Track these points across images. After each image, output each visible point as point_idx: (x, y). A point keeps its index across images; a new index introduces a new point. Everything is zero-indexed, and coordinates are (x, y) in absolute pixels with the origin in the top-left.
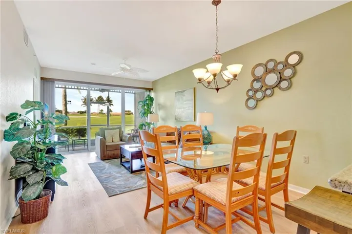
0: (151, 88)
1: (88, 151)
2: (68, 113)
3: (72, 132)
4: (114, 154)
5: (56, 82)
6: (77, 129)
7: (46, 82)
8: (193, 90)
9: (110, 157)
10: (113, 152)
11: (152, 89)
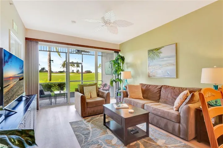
0: (119, 49)
1: (68, 104)
2: (52, 72)
3: (55, 86)
4: (94, 111)
5: (39, 43)
6: (58, 84)
7: (30, 42)
8: (174, 46)
9: (91, 114)
10: (92, 109)
11: (120, 51)
